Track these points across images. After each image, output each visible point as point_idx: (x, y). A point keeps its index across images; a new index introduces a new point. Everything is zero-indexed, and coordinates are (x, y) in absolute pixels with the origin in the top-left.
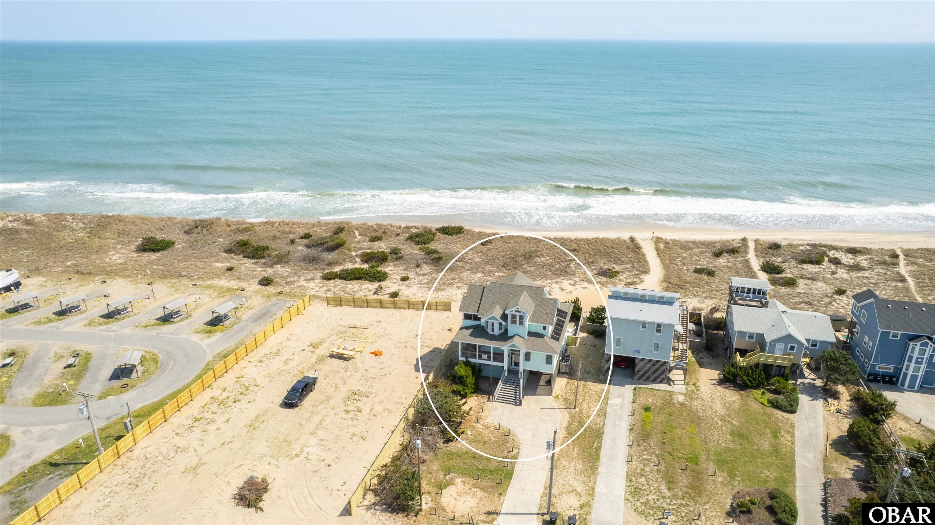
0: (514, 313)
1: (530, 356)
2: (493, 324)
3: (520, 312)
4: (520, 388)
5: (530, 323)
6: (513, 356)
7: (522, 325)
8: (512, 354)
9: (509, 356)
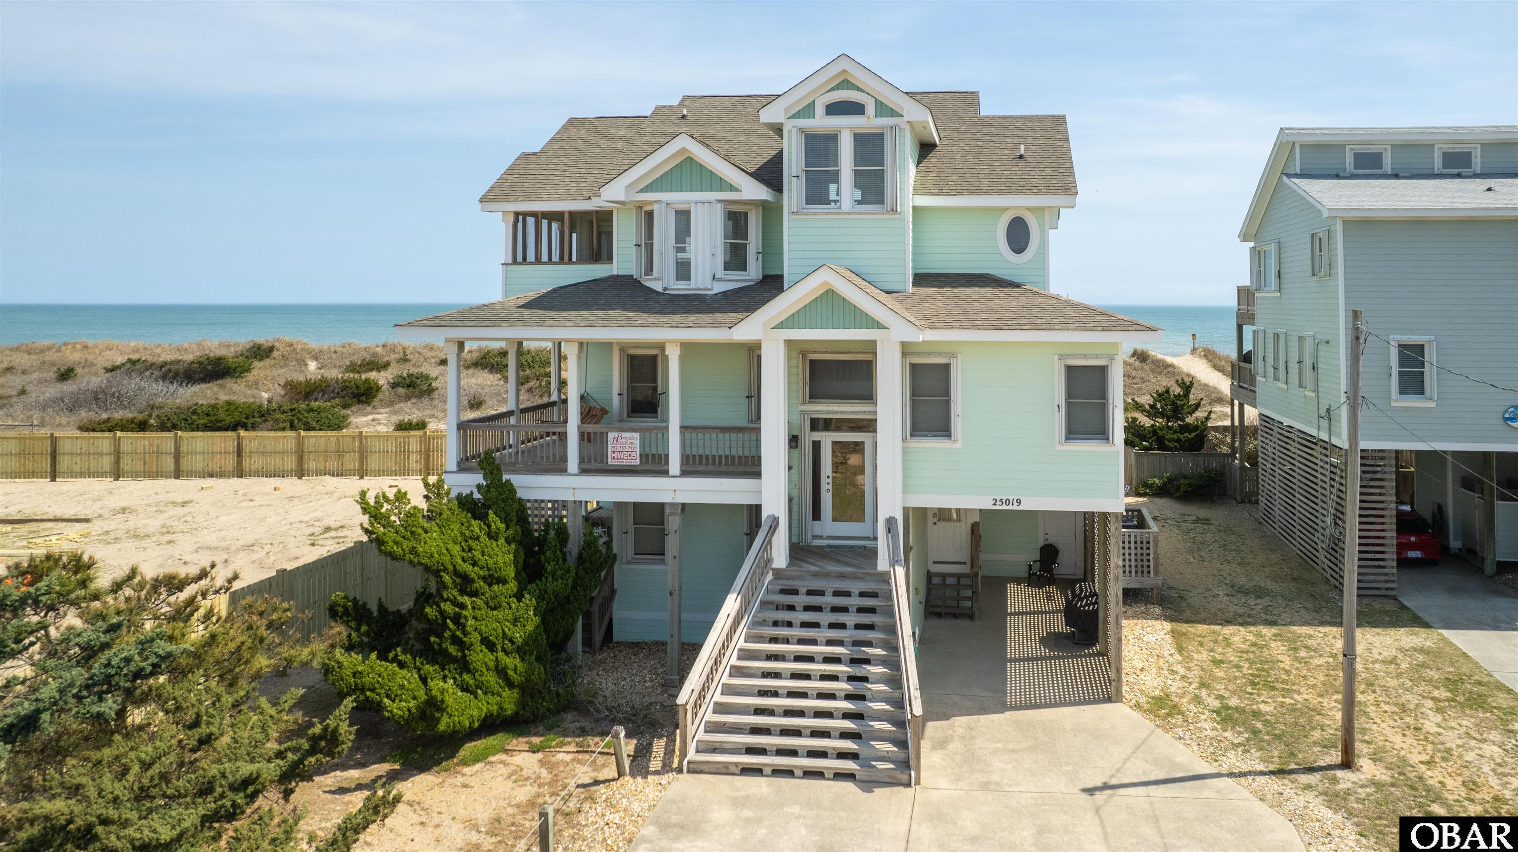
0: (821, 122)
1: (946, 392)
2: (683, 217)
3: (856, 109)
4: (893, 648)
5: (924, 201)
6: (827, 439)
7: (879, 199)
8: (816, 424)
9: (794, 441)
